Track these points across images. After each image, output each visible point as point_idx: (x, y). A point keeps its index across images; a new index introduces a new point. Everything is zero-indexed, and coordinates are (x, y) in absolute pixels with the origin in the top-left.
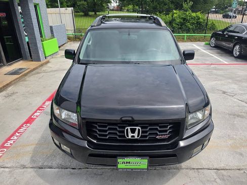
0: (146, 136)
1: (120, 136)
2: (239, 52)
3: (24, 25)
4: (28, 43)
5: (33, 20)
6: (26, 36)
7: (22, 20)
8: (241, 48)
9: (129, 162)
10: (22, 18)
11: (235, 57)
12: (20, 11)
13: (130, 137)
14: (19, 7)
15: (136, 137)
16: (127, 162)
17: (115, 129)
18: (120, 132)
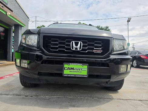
0: (86, 50)
1: (67, 49)
2: (136, 64)
3: (13, 43)
4: (13, 53)
5: (19, 38)
6: (13, 49)
7: (13, 40)
8: (137, 61)
9: (73, 68)
10: (13, 39)
11: (135, 67)
12: (13, 35)
13: (74, 49)
14: (13, 34)
15: (79, 49)
16: (71, 68)
17: (64, 43)
18: (67, 45)
